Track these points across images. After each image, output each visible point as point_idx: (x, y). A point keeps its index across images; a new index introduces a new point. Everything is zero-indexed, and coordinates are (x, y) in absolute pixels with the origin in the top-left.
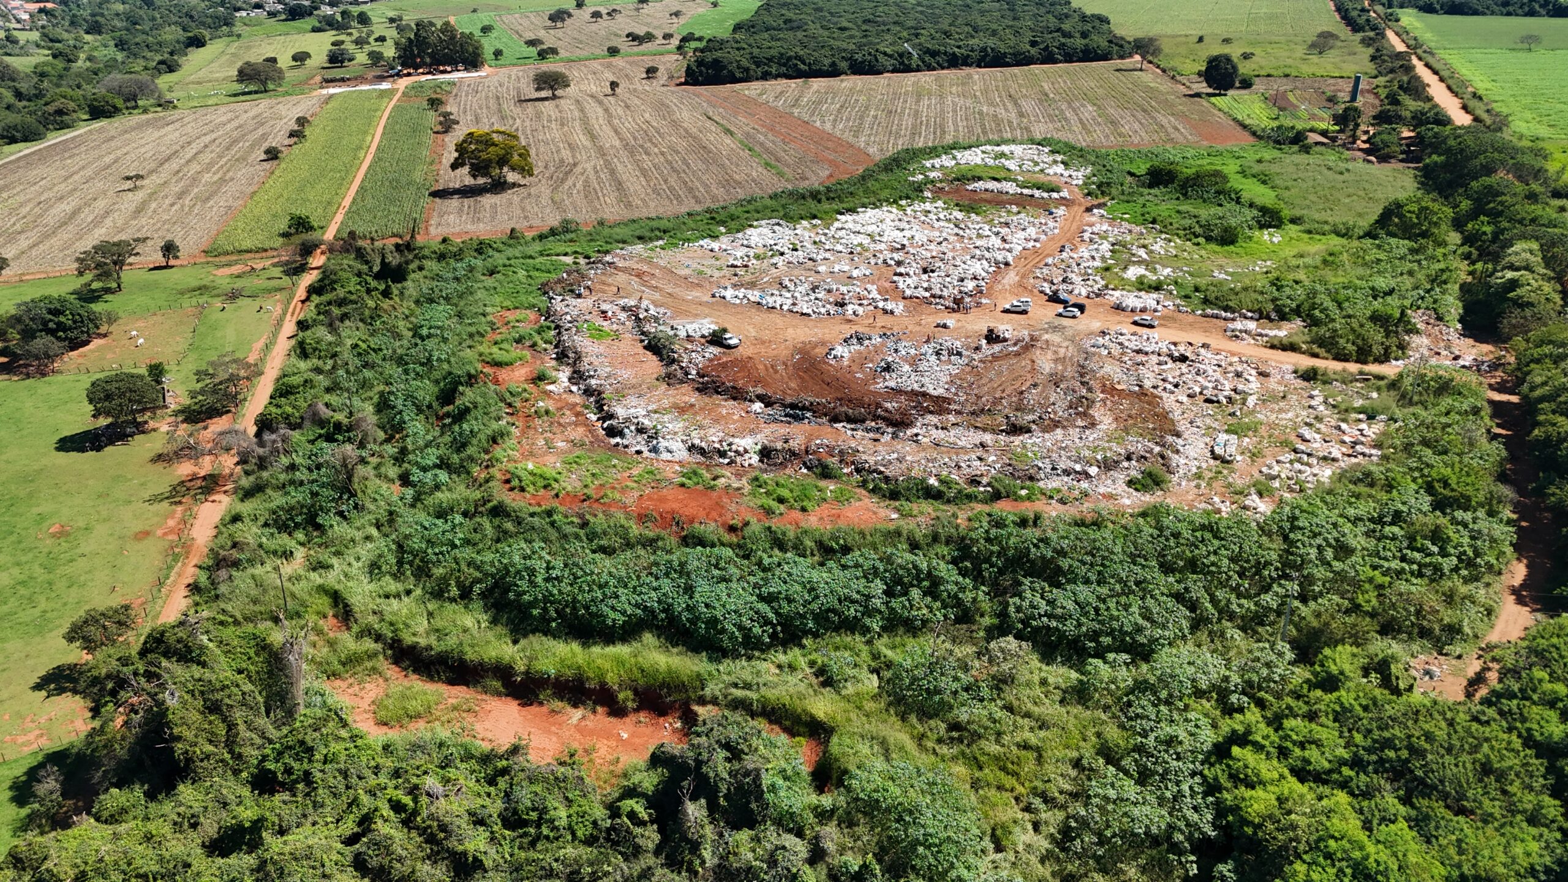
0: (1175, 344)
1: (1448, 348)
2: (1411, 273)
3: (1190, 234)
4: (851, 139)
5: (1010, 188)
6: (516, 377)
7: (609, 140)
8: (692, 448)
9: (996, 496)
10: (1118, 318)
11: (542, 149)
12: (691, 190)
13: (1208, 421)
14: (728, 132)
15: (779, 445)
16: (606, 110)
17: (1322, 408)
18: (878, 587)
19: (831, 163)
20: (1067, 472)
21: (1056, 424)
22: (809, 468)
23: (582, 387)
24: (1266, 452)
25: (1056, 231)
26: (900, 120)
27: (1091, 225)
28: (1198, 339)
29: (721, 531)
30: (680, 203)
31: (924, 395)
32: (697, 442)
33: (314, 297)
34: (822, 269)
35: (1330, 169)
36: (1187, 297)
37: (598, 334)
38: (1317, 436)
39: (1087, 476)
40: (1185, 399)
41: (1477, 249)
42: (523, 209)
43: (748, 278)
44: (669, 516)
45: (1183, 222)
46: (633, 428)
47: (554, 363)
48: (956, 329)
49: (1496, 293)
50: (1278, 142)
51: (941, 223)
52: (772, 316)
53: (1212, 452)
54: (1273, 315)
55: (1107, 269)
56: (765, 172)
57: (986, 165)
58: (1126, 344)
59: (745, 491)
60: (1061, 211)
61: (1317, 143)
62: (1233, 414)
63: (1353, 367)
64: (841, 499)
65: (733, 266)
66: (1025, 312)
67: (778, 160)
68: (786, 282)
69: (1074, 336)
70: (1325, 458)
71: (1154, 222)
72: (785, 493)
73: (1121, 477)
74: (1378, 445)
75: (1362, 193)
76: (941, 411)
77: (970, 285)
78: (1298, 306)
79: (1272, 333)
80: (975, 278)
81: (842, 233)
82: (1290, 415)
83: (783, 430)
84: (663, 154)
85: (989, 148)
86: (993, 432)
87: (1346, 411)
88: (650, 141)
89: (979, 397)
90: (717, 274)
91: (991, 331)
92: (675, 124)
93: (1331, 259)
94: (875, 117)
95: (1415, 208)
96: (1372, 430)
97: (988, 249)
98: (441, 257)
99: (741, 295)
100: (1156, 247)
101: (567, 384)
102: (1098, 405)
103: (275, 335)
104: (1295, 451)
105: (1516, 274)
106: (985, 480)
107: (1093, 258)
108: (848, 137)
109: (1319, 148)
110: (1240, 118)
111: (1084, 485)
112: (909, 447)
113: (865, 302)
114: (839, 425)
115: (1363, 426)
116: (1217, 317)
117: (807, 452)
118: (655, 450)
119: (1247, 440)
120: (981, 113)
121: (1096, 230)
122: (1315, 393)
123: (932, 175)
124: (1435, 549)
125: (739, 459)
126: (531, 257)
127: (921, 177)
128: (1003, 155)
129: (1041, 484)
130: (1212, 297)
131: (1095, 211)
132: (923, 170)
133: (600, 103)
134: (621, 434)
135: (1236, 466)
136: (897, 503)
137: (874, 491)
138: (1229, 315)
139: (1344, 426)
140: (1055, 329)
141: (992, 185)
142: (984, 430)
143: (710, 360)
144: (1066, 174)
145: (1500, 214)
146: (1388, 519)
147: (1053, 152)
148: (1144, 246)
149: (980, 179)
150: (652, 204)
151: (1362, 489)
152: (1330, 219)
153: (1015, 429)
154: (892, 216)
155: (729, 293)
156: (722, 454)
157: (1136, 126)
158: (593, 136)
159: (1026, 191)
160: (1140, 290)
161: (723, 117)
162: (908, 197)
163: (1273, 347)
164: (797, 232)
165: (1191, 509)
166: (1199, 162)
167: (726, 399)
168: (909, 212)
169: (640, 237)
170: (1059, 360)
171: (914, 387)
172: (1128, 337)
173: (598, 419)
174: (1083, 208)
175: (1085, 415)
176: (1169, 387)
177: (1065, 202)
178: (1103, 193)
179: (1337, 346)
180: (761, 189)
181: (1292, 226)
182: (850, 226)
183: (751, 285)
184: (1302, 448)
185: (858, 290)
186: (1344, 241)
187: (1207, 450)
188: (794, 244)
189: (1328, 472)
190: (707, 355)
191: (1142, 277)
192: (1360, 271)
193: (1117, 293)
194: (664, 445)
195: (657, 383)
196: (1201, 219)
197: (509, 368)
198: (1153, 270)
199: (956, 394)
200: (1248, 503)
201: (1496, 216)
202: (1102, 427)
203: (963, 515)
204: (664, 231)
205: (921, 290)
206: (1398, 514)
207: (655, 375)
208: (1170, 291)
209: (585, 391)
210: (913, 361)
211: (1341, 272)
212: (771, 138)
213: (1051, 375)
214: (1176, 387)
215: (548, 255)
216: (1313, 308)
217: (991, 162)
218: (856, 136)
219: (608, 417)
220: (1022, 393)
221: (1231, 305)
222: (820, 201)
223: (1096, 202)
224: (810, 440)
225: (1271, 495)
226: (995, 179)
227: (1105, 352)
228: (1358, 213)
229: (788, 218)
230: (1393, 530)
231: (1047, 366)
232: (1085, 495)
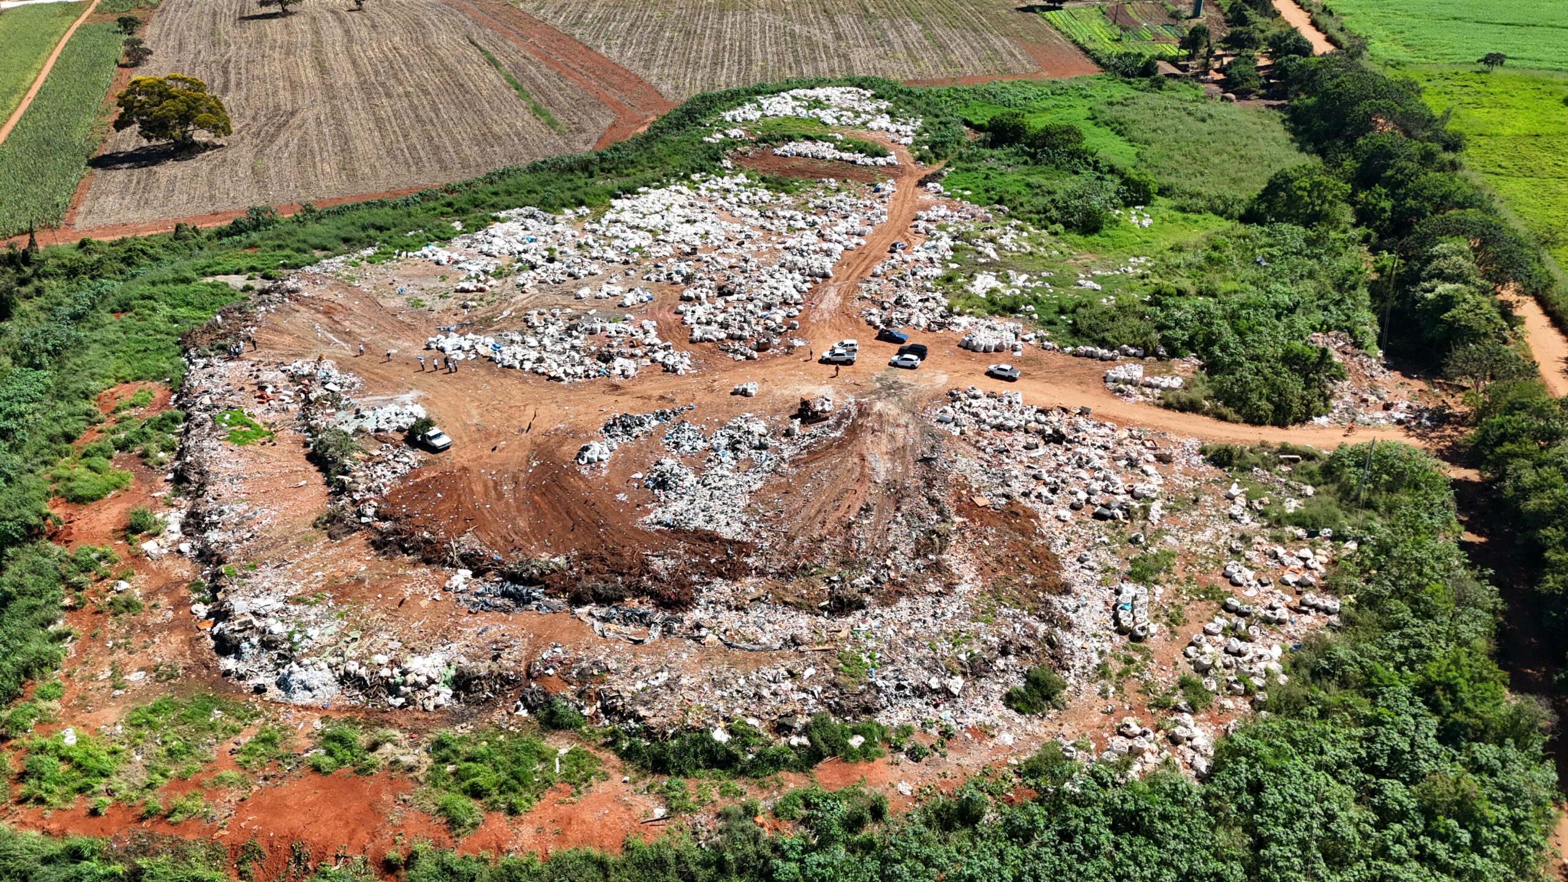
0: (1044, 412)
1: (1373, 389)
2: (1311, 275)
3: (1044, 220)
4: (641, 72)
5: (826, 150)
7: (344, 76)
8: (346, 679)
9: (811, 757)
10: (969, 365)
11: (255, 90)
12: (436, 151)
13: (1103, 554)
14: (493, 62)
15: (483, 668)
16: (347, 32)
17: (1247, 519)
19: (617, 106)
20: (920, 692)
21: (899, 590)
22: (531, 709)
23: (198, 545)
24: (1189, 612)
25: (884, 218)
26: (700, 44)
27: (926, 208)
28: (1074, 399)
29: (370, 872)
30: (420, 171)
31: (712, 538)
32: (353, 667)
34: (584, 292)
35: (1190, 114)
36: (1051, 323)
37: (243, 434)
38: (1250, 574)
39: (948, 695)
40: (1067, 514)
41: (1377, 230)
42: (211, 185)
43: (481, 312)
44: (284, 846)
45: (1034, 201)
46: (255, 640)
47: (167, 490)
48: (760, 396)
49: (1424, 311)
50: (1125, 74)
51: (745, 210)
52: (508, 381)
53: (1117, 621)
54: (1162, 351)
55: (949, 280)
56: (533, 122)
57: (798, 118)
58: (983, 416)
59: (421, 774)
60: (888, 187)
61: (1169, 75)
62: (1134, 541)
63: (1273, 436)
64: (577, 776)
65: (464, 291)
66: (849, 362)
67: (550, 103)
68: (535, 320)
69: (914, 403)
70: (1267, 621)
71: (1000, 201)
72: (485, 776)
73: (996, 688)
74: (1331, 589)
75: (1231, 149)
76: (734, 572)
77: (779, 315)
78: (1191, 338)
79: (1166, 382)
80: (785, 303)
81: (615, 230)
82: (1208, 534)
83: (496, 627)
84: (407, 94)
85: (800, 92)
86: (812, 611)
87: (1278, 521)
88: (395, 76)
89: (790, 539)
90: (439, 305)
91: (805, 404)
92: (429, 51)
93: (1216, 255)
94: (671, 40)
95: (1306, 183)
96: (1319, 559)
97: (801, 253)
99: (467, 345)
100: (1006, 241)
101: (176, 536)
102: (954, 539)
104: (1226, 607)
105: (1448, 286)
106: (801, 721)
107: (931, 260)
108: (638, 68)
109: (1170, 82)
110: (1080, 40)
111: (946, 713)
112: (686, 654)
113: (638, 352)
114: (582, 611)
115: (1305, 550)
116: (1091, 356)
117: (529, 675)
118: (283, 684)
119: (1159, 590)
120: (792, 34)
121: (932, 216)
122: (1234, 490)
123: (733, 133)
124: (1466, 837)
125: (419, 696)
126: (186, 281)
127: (720, 136)
128: (817, 103)
129: (881, 719)
130: (1084, 324)
131: (930, 185)
132: (723, 126)
133: (342, 21)
134: (237, 652)
135: (1152, 644)
136: (665, 781)
137: (628, 755)
138: (1105, 352)
139: (1280, 550)
140: (891, 389)
141: (806, 147)
142: (798, 607)
143: (404, 478)
144: (893, 128)
145: (1401, 184)
146: (1384, 764)
147: (876, 97)
148: (992, 240)
149: (791, 139)
150: (383, 173)
151: (1332, 694)
152: (1203, 190)
153: (842, 606)
154: (682, 199)
155: (449, 343)
156: (393, 690)
157: (968, 51)
158: (322, 68)
159: (846, 156)
160: (992, 313)
161: (490, 42)
162: (701, 170)
163: (1168, 406)
164: (557, 228)
165: (1100, 750)
166: (1044, 104)
167: (414, 565)
168: (703, 192)
169: (346, 240)
170: (897, 453)
171: (699, 522)
172: (984, 401)
173: (209, 615)
174: (915, 181)
175: (937, 568)
176: (1045, 491)
177: (894, 172)
178: (938, 157)
179: (1245, 401)
180: (525, 147)
181: (1161, 200)
182: (627, 216)
183: (484, 325)
184: (1234, 602)
185: (631, 329)
186: (1228, 225)
187: (1108, 616)
188: (550, 250)
189: (1277, 651)
190: (400, 468)
191: (993, 291)
192: (1251, 273)
193: (964, 321)
194: (299, 674)
195: (314, 533)
196: (1057, 197)
197: (94, 505)
198: (1005, 279)
199: (757, 535)
200: (1179, 731)
201: (1394, 186)
202: (963, 588)
203: (764, 803)
204: (380, 229)
205: (715, 326)
206: (1395, 754)
207: (313, 517)
208: (1029, 315)
209: (201, 554)
210: (700, 463)
211: (1229, 274)
212: (545, 70)
213: (888, 485)
214: (1053, 491)
215: (213, 274)
216: (1210, 341)
217: (803, 113)
218: (647, 67)
219: (221, 614)
220: (849, 526)
221: (1108, 336)
222: (591, 176)
223: (930, 171)
224: (535, 648)
225: (1208, 708)
226: (808, 138)
227: (957, 432)
228: (1234, 181)
229: (546, 205)
230: (1395, 790)
231: (882, 467)
232: (946, 734)
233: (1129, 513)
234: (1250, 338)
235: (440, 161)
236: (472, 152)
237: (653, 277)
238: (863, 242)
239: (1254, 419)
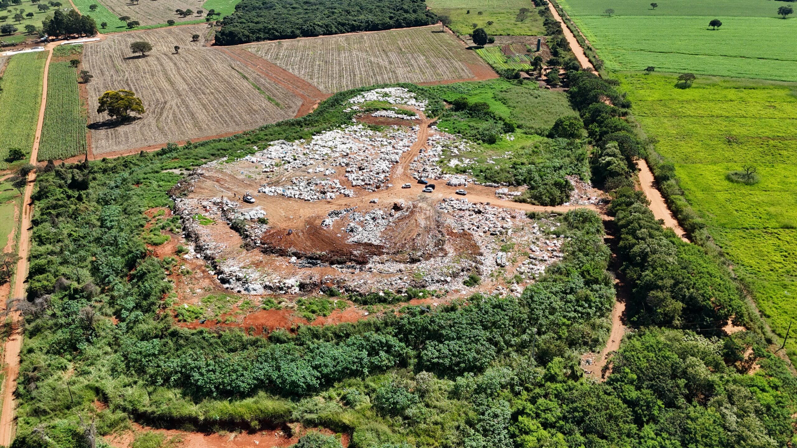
0: (475, 204)
1: (585, 193)
2: (568, 156)
3: (475, 139)
4: (310, 81)
5: (391, 114)
6: (166, 250)
7: (182, 86)
8: (266, 287)
9: (409, 298)
10: (450, 191)
11: (144, 93)
12: (232, 117)
13: (493, 245)
14: (245, 77)
15: (308, 281)
16: (175, 64)
17: (538, 233)
18: (365, 353)
19: (302, 96)
20: (438, 281)
21: (431, 256)
22: (324, 292)
23: (203, 255)
24: (518, 259)
25: (416, 140)
26: (332, 68)
27: (432, 136)
28: (485, 200)
29: (287, 333)
30: (228, 125)
31: (371, 245)
32: (268, 283)
33: (37, 202)
34: (310, 171)
35: (531, 95)
36: (477, 176)
37: (205, 222)
38: (538, 248)
39: (447, 282)
40: (482, 234)
41: (594, 139)
42: (143, 134)
43: (274, 179)
44: (261, 327)
45: (472, 132)
46: (234, 278)
47: (184, 240)
48: (380, 203)
49: (602, 166)
50: (508, 78)
51: (364, 138)
52: (291, 202)
53: (496, 262)
54: (515, 184)
55: (441, 162)
56: (269, 104)
57: (379, 101)
58: (455, 206)
59: (296, 308)
60: (417, 128)
61: (524, 78)
62: (503, 241)
63: (549, 209)
64: (341, 307)
65: (265, 172)
67: (274, 96)
68: (295, 181)
69: (432, 203)
70: (542, 260)
71: (459, 132)
72: (315, 308)
73: (460, 280)
74: (562, 251)
75: (545, 109)
76: (380, 254)
77: (382, 176)
78: (525, 179)
79: (515, 193)
80: (384, 172)
81: (316, 147)
82: (526, 238)
83: (308, 272)
84: (212, 93)
85: (379, 90)
86: (404, 263)
87: (548, 234)
88: (204, 84)
89: (396, 244)
90: (258, 177)
91: (395, 204)
92: (215, 73)
93: (535, 150)
94: (319, 65)
95: (567, 123)
96: (559, 243)
97: (387, 154)
98: (105, 171)
99: (273, 190)
100: (461, 147)
101: (194, 253)
102: (447, 242)
103: (19, 228)
104: (530, 257)
105: (610, 158)
106: (404, 290)
107: (435, 155)
108: (307, 78)
109: (525, 81)
110: (491, 62)
111: (446, 286)
112: (368, 275)
113: (335, 190)
114: (334, 266)
115: (555, 241)
116: (491, 186)
117: (322, 283)
118: (247, 289)
119: (509, 254)
120: (371, 62)
121: (434, 138)
122: (535, 225)
123: (355, 108)
124: (587, 305)
125: (289, 290)
126: (157, 172)
127: (349, 109)
128: (386, 95)
129: (428, 289)
130: (488, 176)
131: (433, 127)
132: (350, 105)
133: (171, 59)
134: (228, 282)
135: (506, 268)
136: (367, 307)
137: (355, 301)
138: (496, 185)
139: (548, 242)
140: (424, 199)
141: (384, 113)
142: (400, 262)
143: (265, 233)
144: (417, 104)
145: (602, 122)
146: (568, 291)
147: (409, 91)
148: (456, 147)
149: (377, 110)
150: (213, 127)
151: (557, 276)
152: (534, 126)
153: (414, 261)
154: (339, 135)
155: (267, 190)
156: (281, 289)
157: (445, 68)
158: (172, 83)
159: (400, 116)
160: (457, 173)
161: (240, 67)
162: (345, 123)
163: (516, 201)
164: (294, 147)
165: (490, 293)
166: (475, 92)
167: (277, 257)
168: (347, 132)
169: (213, 155)
170: (427, 218)
171: (366, 240)
172: (455, 202)
173: (215, 274)
174: (427, 125)
175: (442, 249)
176: (475, 228)
177: (419, 122)
178: (435, 116)
179: (541, 198)
180: (269, 115)
181: (518, 130)
182: (320, 142)
183: (277, 183)
184: (532, 256)
185: (330, 183)
186: (541, 138)
187: (494, 261)
188: (294, 156)
189: (543, 268)
190: (263, 230)
191: (457, 165)
192: (548, 156)
193: (447, 176)
194: (251, 286)
195: (241, 249)
196: (480, 130)
197: (161, 246)
198: (462, 161)
199: (385, 243)
200: (513, 288)
201: (600, 123)
202: (450, 255)
203: (396, 310)
204: (225, 150)
205: (360, 181)
206: (572, 288)
207: (239, 245)
208: (470, 173)
209: (205, 258)
210: (363, 224)
211: (540, 157)
212: (268, 81)
213: (425, 228)
214: (478, 228)
215: (166, 169)
216: (531, 179)
217: (381, 99)
218: (311, 79)
219: (220, 272)
220: (414, 240)
221: (497, 179)
222: (302, 127)
223: (432, 121)
224: (322, 276)
225: (522, 282)
226: (384, 109)
227: (446, 211)
228: (546, 122)
229: (287, 139)
230: (570, 297)
231: (423, 223)
232: (447, 292)
233: (501, 233)
234: (544, 177)
235: (235, 121)
236: (247, 117)
237: (334, 164)
238: (409, 149)
239: (544, 204)
